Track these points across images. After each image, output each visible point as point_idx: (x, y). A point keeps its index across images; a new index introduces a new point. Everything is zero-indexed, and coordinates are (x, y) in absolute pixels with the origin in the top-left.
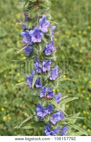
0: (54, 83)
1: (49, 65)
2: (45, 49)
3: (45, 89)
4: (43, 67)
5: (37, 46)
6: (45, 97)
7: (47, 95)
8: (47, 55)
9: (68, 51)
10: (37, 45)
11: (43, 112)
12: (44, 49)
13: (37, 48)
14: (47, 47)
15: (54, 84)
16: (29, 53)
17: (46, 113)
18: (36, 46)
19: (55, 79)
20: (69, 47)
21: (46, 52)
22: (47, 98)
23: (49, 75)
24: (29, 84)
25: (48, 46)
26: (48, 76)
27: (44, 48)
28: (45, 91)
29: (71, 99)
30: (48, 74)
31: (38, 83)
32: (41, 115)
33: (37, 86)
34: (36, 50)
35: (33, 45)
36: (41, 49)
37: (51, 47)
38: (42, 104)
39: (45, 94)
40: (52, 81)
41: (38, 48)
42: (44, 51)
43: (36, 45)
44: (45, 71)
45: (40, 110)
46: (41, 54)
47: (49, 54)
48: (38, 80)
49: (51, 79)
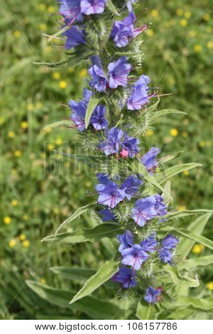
0: (139, 119)
1: (125, 72)
2: (115, 30)
3: (116, 134)
4: (109, 77)
5: (95, 25)
6: (117, 156)
7: (121, 150)
8: (119, 45)
9: (185, 65)
10: (95, 22)
11: (113, 195)
12: (113, 31)
13: (94, 29)
14: (118, 26)
15: (137, 121)
16: (77, 44)
17: (120, 196)
18: (91, 25)
19: (140, 107)
20: (185, 52)
21: (116, 38)
22: (121, 156)
23: (125, 96)
24: (78, 123)
25: (120, 23)
26: (124, 101)
27: (110, 28)
28: (116, 138)
29: (185, 166)
30: (122, 95)
31: (98, 118)
32: (108, 203)
33: (97, 127)
34: (92, 35)
35: (85, 21)
36: (104, 32)
37: (128, 26)
38: (110, 174)
39: (117, 147)
40: (134, 113)
41: (97, 29)
42: (112, 38)
43: (91, 21)
44: (116, 86)
45: (106, 189)
46: (104, 45)
47: (124, 44)
48: (98, 110)
49: (130, 107)
